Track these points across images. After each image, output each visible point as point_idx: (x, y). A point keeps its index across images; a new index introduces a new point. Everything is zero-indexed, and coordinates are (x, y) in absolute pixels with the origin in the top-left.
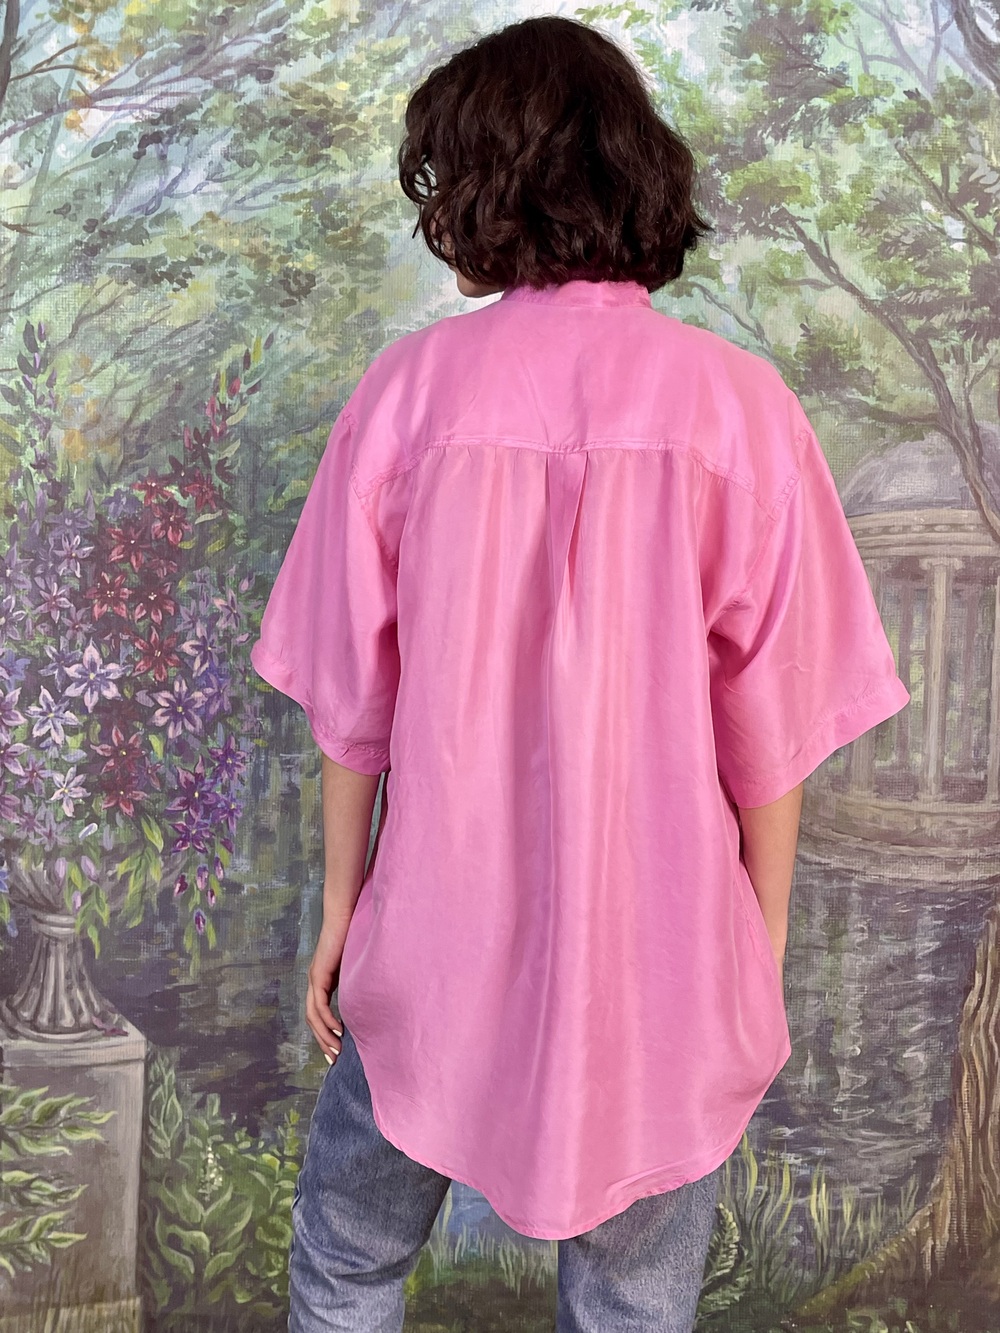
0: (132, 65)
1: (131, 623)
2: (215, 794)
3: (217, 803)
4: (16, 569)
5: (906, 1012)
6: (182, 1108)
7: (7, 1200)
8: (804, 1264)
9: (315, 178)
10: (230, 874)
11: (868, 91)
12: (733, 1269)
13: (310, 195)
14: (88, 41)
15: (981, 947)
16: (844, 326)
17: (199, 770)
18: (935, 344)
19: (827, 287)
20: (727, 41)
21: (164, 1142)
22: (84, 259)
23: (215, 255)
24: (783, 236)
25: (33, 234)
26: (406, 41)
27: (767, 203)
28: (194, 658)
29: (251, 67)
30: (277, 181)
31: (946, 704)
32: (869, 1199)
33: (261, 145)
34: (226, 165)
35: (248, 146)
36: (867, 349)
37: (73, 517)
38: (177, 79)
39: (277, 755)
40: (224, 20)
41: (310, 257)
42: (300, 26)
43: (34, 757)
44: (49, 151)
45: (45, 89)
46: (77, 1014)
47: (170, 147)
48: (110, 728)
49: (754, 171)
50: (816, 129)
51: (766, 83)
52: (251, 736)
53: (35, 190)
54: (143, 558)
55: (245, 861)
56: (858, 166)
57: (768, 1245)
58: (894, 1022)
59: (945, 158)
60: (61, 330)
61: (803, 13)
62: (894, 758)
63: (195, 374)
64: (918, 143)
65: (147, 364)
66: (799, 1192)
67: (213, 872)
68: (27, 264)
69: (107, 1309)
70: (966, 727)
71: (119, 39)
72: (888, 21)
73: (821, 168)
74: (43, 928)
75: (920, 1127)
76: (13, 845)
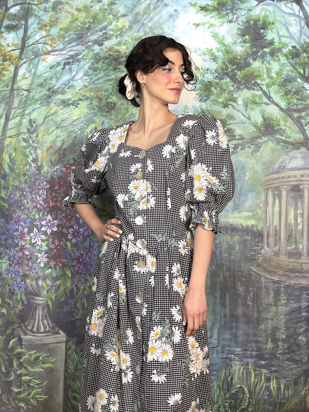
0: (61, 42)
1: (61, 208)
2: (86, 259)
3: (88, 262)
4: (27, 192)
5: (299, 324)
6: (77, 356)
7: (24, 386)
8: (269, 404)
9: (116, 74)
11: (281, 46)
12: (247, 406)
13: (114, 80)
14: (48, 35)
16: (275, 116)
17: (82, 252)
18: (302, 121)
19: (270, 104)
20: (238, 32)
21: (71, 367)
22: (47, 99)
23: (86, 98)
24: (256, 90)
25: (32, 92)
26: (143, 34)
27: (251, 80)
29: (96, 42)
30: (105, 75)
32: (289, 384)
33: (100, 65)
34: (89, 71)
35: (96, 65)
36: (282, 123)
37: (44, 176)
38: (75, 46)
40: (88, 29)
41: (114, 98)
42: (111, 30)
43: (32, 249)
44: (37, 68)
45: (35, 50)
46: (45, 327)
47: (73, 66)
48: (55, 240)
49: (247, 70)
50: (265, 58)
51: (250, 44)
52: (97, 242)
53: (32, 79)
54: (65, 188)
56: (278, 68)
57: (258, 398)
58: (295, 328)
59: (304, 66)
60: (40, 121)
61: (261, 24)
62: (293, 246)
63: (80, 133)
64: (296, 61)
65: (66, 130)
66: (267, 381)
67: (86, 283)
68: (30, 101)
71: (57, 35)
72: (286, 25)
73: (267, 69)
74: (35, 301)
75: (304, 361)
76: (25, 276)
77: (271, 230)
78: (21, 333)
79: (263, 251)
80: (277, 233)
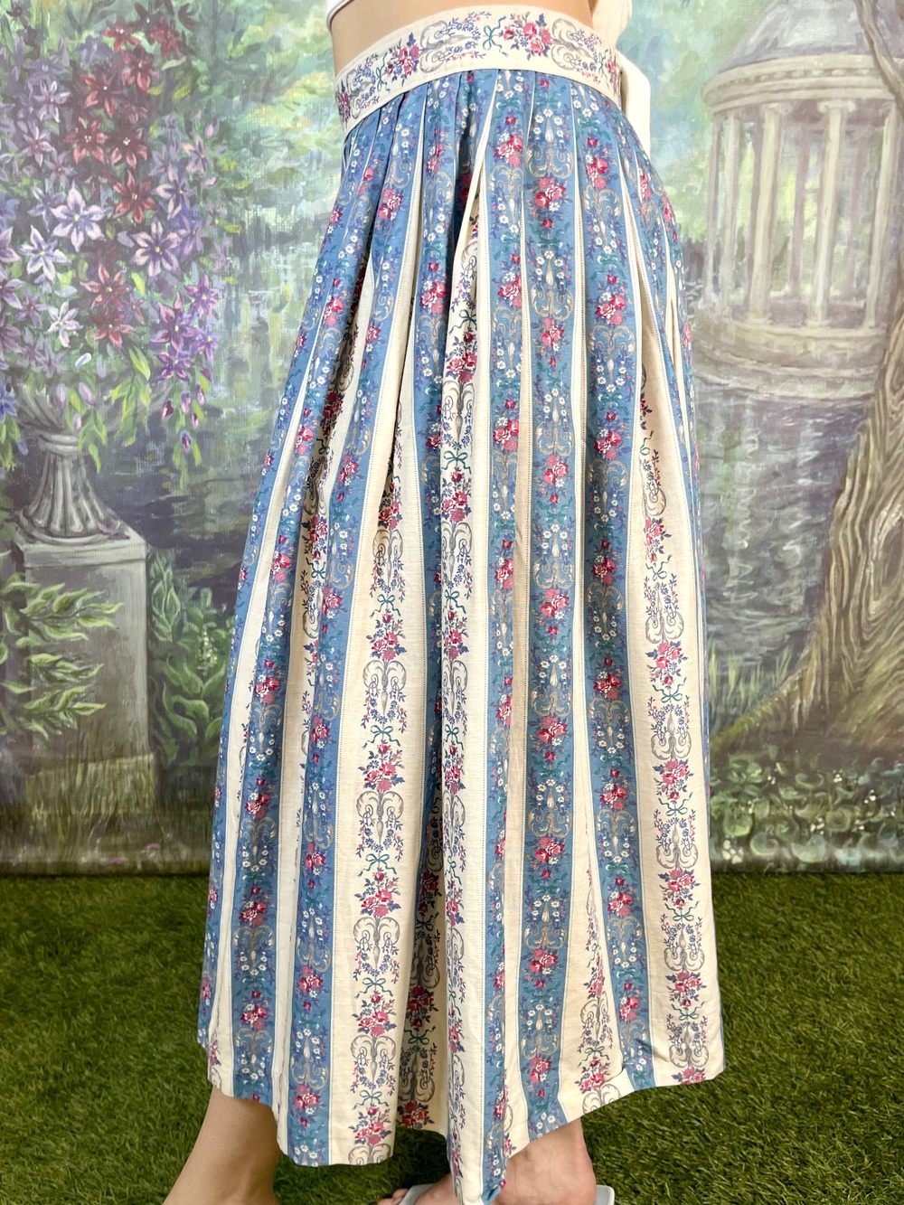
1: (108, 167)
2: (193, 327)
3: (196, 334)
5: (788, 511)
6: (180, 600)
7: (37, 677)
10: (211, 400)
15: (852, 457)
17: (178, 306)
21: (166, 628)
28: (168, 202)
31: (835, 237)
32: (750, 666)
37: (49, 63)
39: (246, 291)
43: (29, 292)
46: (85, 520)
48: (96, 266)
52: (223, 274)
54: (116, 104)
55: (222, 388)
58: (777, 520)
62: (787, 288)
67: (195, 398)
69: (127, 763)
70: (850, 259)
74: (50, 446)
75: (794, 607)
76: (16, 373)
77: (727, 240)
78: (19, 538)
79: (700, 305)
80: (744, 250)
